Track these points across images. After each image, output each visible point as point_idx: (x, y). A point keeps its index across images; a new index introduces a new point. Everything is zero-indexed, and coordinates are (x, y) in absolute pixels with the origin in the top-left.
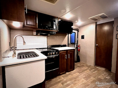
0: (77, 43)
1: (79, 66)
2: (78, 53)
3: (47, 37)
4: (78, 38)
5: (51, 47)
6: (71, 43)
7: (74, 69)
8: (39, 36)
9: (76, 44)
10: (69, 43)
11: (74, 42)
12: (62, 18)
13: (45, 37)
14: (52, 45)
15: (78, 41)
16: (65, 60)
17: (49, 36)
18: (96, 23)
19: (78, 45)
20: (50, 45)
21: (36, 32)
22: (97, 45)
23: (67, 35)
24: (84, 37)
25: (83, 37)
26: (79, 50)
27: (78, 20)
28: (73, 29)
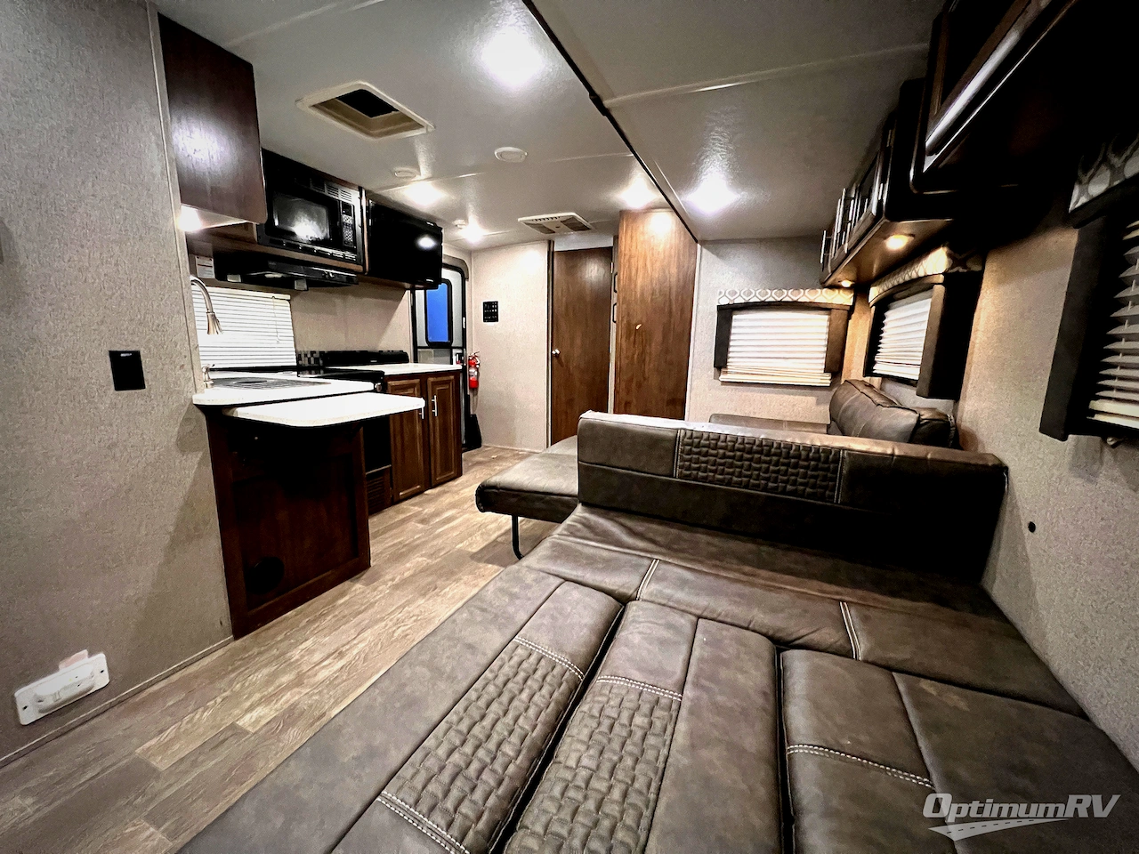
0: (464, 346)
1: (479, 463)
2: (467, 399)
3: (288, 297)
4: (464, 314)
5: (316, 360)
6: (432, 345)
7: (459, 474)
8: (234, 286)
9: (454, 351)
10: (422, 341)
11: (446, 340)
12: (386, 195)
13: (277, 296)
14: (325, 349)
15: (464, 331)
16: (418, 428)
17: (299, 291)
18: (550, 243)
19: (469, 352)
20: (312, 353)
21: (212, 263)
22: (558, 352)
23: (408, 293)
24: (496, 314)
25: (491, 312)
26: (473, 386)
27: (466, 219)
28: (444, 261)
